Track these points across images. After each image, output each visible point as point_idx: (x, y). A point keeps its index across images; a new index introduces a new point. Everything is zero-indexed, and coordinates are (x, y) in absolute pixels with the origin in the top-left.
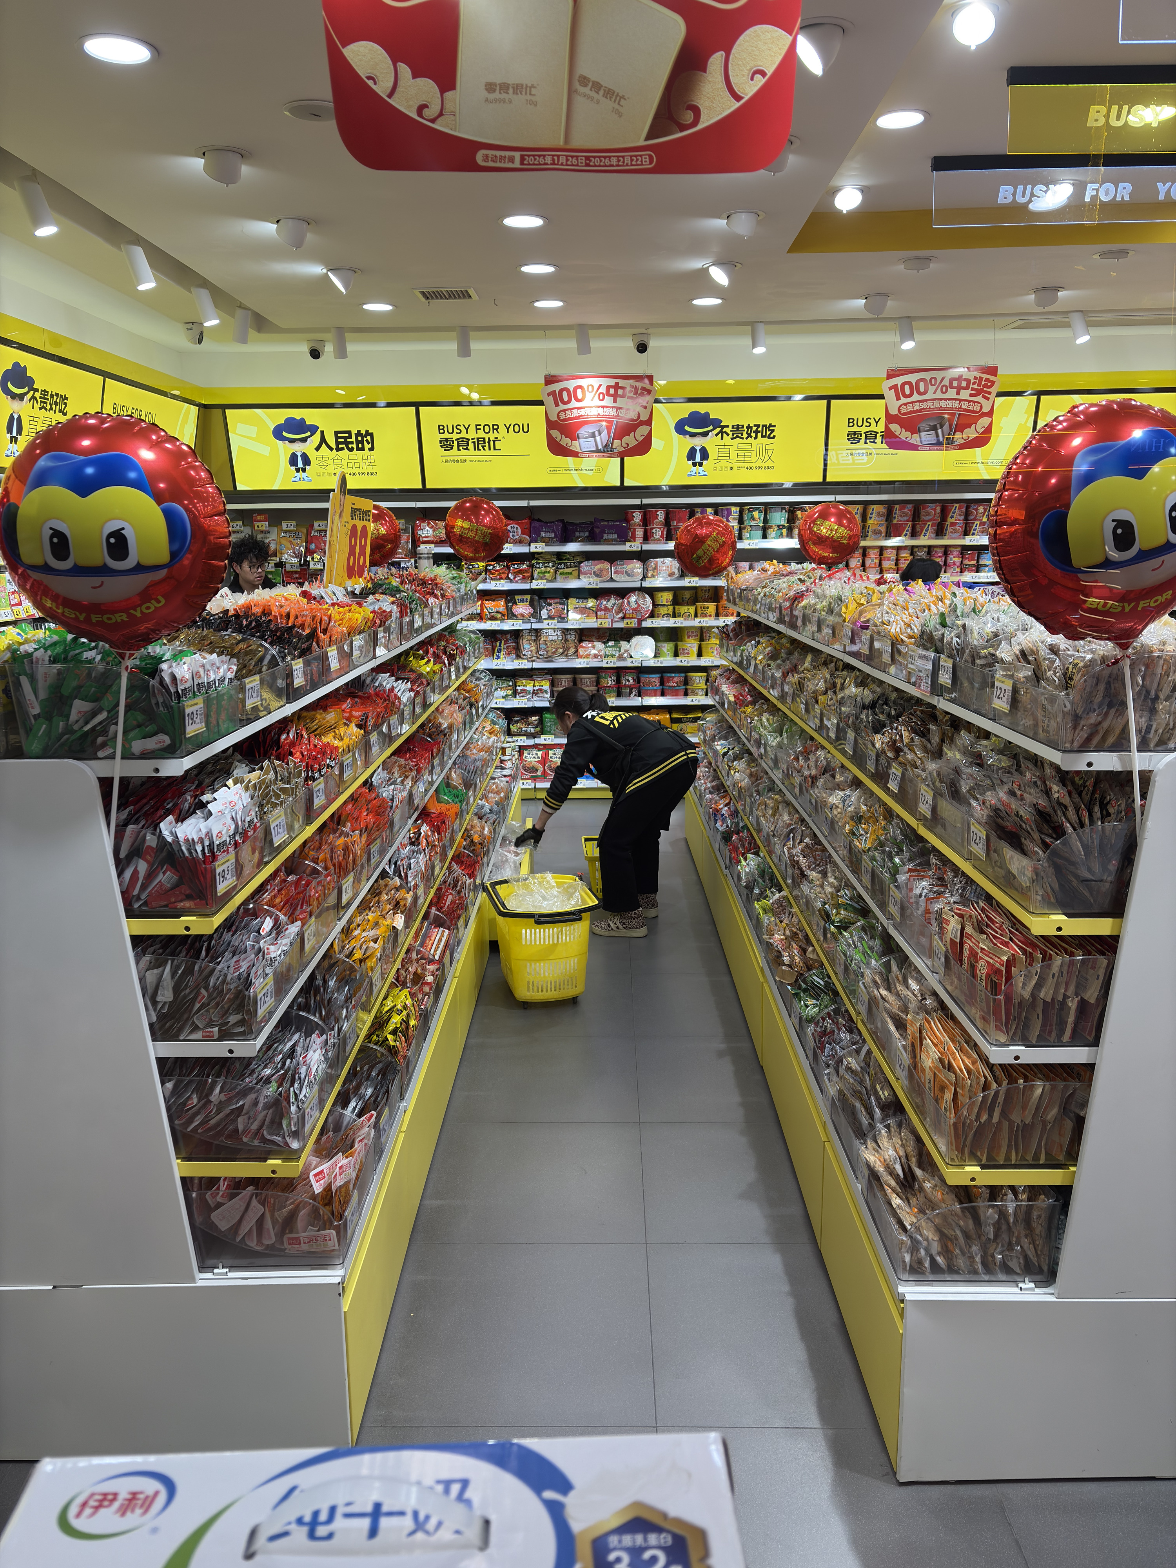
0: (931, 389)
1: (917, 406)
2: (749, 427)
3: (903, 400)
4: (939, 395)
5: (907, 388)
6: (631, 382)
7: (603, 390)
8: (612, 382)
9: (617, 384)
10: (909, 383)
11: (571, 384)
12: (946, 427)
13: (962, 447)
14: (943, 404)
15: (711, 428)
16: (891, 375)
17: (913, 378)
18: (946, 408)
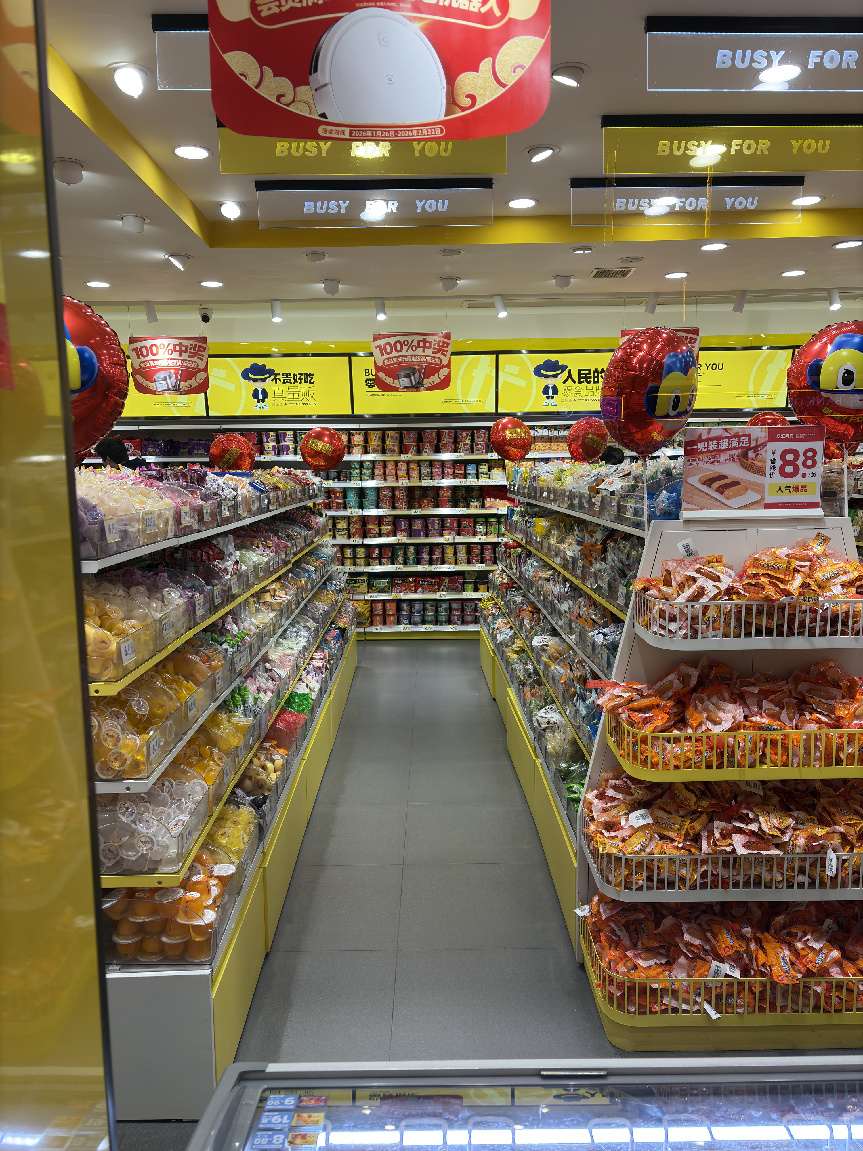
0: (405, 348)
1: (396, 360)
2: (294, 375)
3: (386, 356)
4: (410, 352)
5: (388, 347)
6: (191, 342)
7: (171, 347)
8: (177, 342)
9: (181, 343)
10: (389, 344)
11: (148, 343)
12: (417, 374)
13: (430, 389)
14: (414, 358)
15: (267, 375)
16: (375, 339)
17: (392, 340)
18: (416, 362)
